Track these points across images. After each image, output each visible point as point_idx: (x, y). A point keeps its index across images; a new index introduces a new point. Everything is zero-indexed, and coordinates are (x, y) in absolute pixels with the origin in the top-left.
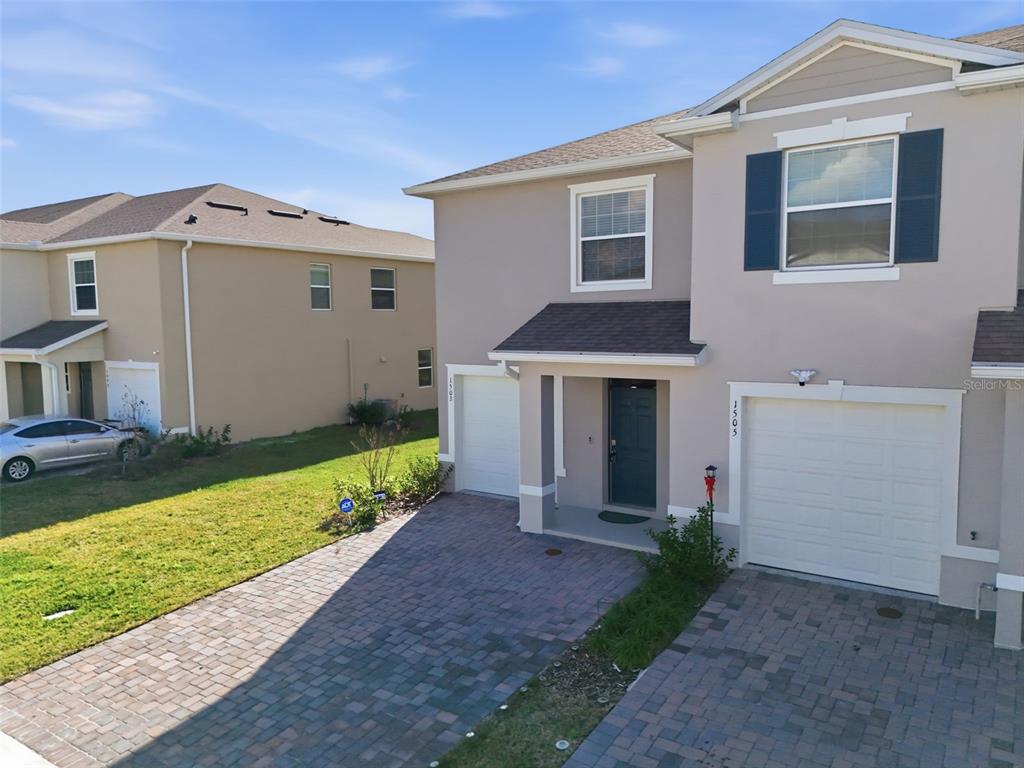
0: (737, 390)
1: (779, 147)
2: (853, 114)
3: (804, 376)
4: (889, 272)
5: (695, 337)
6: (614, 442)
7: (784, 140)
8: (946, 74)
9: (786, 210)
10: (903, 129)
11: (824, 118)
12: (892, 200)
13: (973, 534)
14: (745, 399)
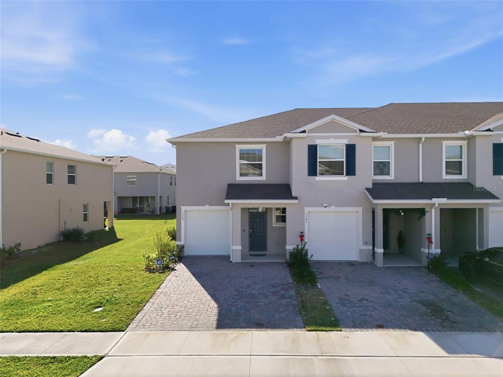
0: (307, 209)
1: (317, 144)
2: (335, 138)
3: (325, 205)
4: (344, 178)
5: (294, 194)
6: (251, 231)
7: (318, 142)
8: (356, 131)
9: (318, 160)
10: (347, 143)
11: (329, 137)
12: (344, 160)
13: (366, 242)
14: (309, 212)
